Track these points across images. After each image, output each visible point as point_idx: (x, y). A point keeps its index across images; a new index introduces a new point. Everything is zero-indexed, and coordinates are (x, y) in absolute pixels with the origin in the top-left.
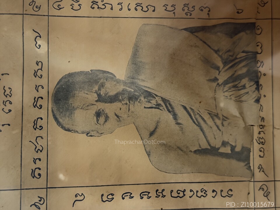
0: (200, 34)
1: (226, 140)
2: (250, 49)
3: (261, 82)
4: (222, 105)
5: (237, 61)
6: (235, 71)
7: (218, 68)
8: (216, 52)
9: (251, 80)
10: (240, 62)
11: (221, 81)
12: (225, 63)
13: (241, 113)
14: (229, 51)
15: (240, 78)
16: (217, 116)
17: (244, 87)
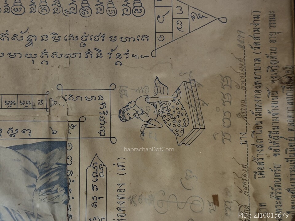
3: (70, 187)
5: (51, 171)
6: (50, 179)
7: (36, 177)
8: (35, 164)
9: (61, 186)
10: (54, 172)
11: (38, 187)
12: (41, 173)
14: (44, 163)
16: (33, 215)
17: (56, 191)
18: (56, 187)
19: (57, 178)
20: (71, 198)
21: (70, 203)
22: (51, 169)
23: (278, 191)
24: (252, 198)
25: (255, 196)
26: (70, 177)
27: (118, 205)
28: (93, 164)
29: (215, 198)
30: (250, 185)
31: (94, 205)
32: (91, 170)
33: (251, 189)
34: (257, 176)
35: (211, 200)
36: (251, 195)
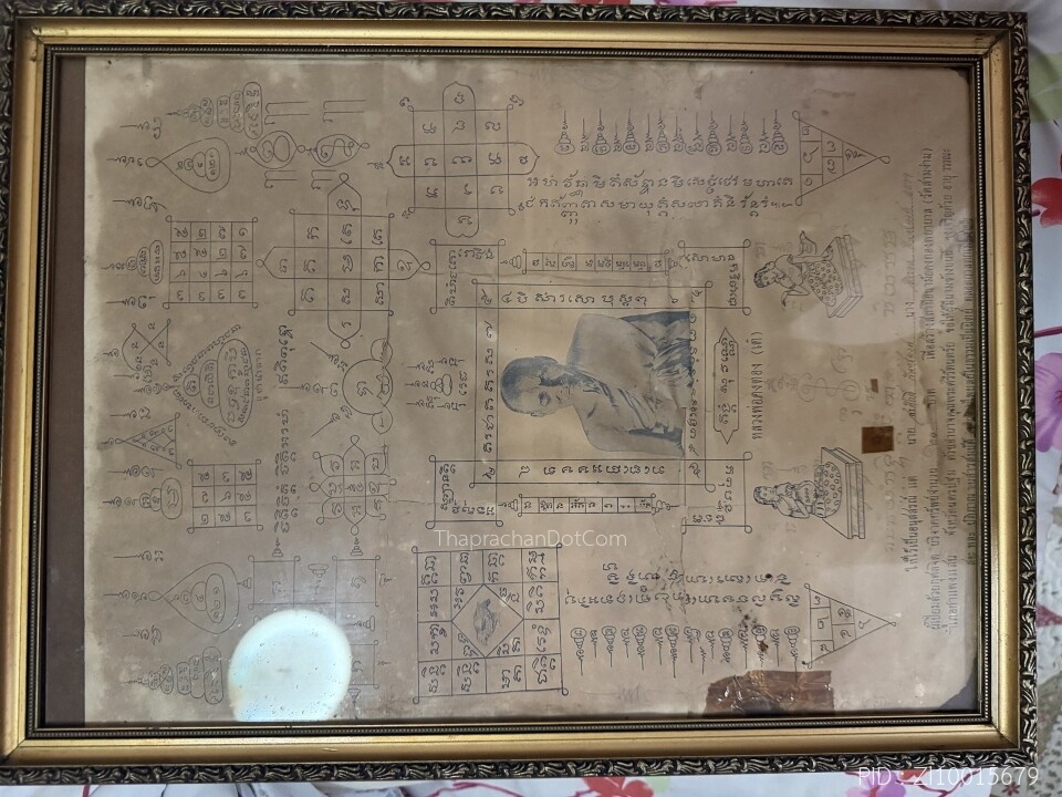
0: (636, 323)
1: (659, 421)
2: (684, 336)
3: (694, 367)
4: (656, 389)
5: (671, 347)
6: (670, 357)
7: (653, 355)
8: (652, 339)
9: (685, 366)
10: (675, 348)
11: (655, 367)
12: (660, 350)
13: (674, 396)
14: (664, 338)
15: (673, 364)
16: (651, 399)
17: (678, 372)
18: (678, 367)
19: (678, 357)
22: (671, 345)
23: (952, 375)
24: (918, 383)
25: (922, 380)
26: (693, 355)
27: (754, 390)
28: (722, 340)
29: (874, 382)
30: (917, 367)
31: (724, 389)
32: (720, 347)
33: (918, 374)
34: (926, 357)
35: (870, 386)
36: (917, 378)
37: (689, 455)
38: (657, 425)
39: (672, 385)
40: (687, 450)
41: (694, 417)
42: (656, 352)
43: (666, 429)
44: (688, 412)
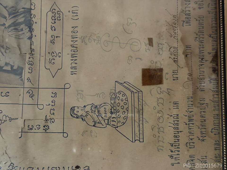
2: (27, 7)
16: (3, 47)
20: (34, 36)
21: (33, 39)
22: (18, 12)
23: (201, 36)
24: (180, 41)
25: (182, 40)
26: (33, 19)
27: (72, 43)
28: (52, 10)
29: (150, 41)
30: (179, 31)
31: (53, 42)
32: (50, 14)
33: (180, 35)
34: (185, 24)
35: (147, 42)
36: (179, 38)
37: (27, 84)
38: (7, 64)
39: (18, 38)
40: (26, 81)
41: (31, 59)
42: (7, 16)
43: (12, 67)
44: (28, 56)
